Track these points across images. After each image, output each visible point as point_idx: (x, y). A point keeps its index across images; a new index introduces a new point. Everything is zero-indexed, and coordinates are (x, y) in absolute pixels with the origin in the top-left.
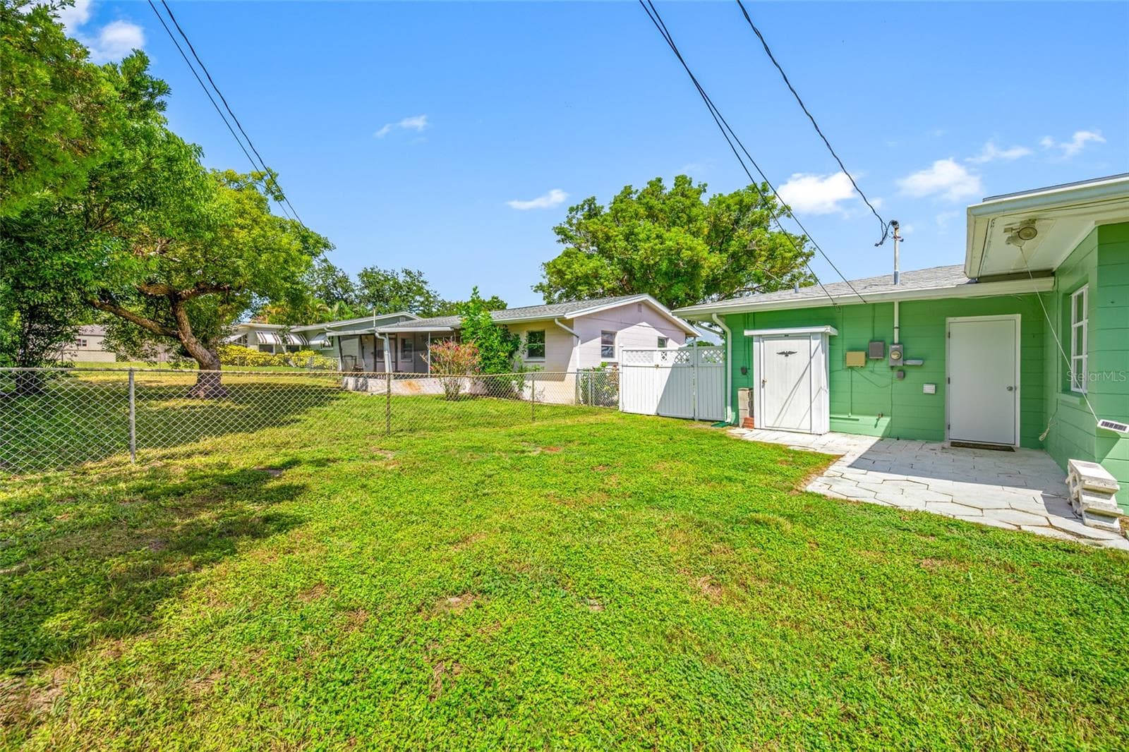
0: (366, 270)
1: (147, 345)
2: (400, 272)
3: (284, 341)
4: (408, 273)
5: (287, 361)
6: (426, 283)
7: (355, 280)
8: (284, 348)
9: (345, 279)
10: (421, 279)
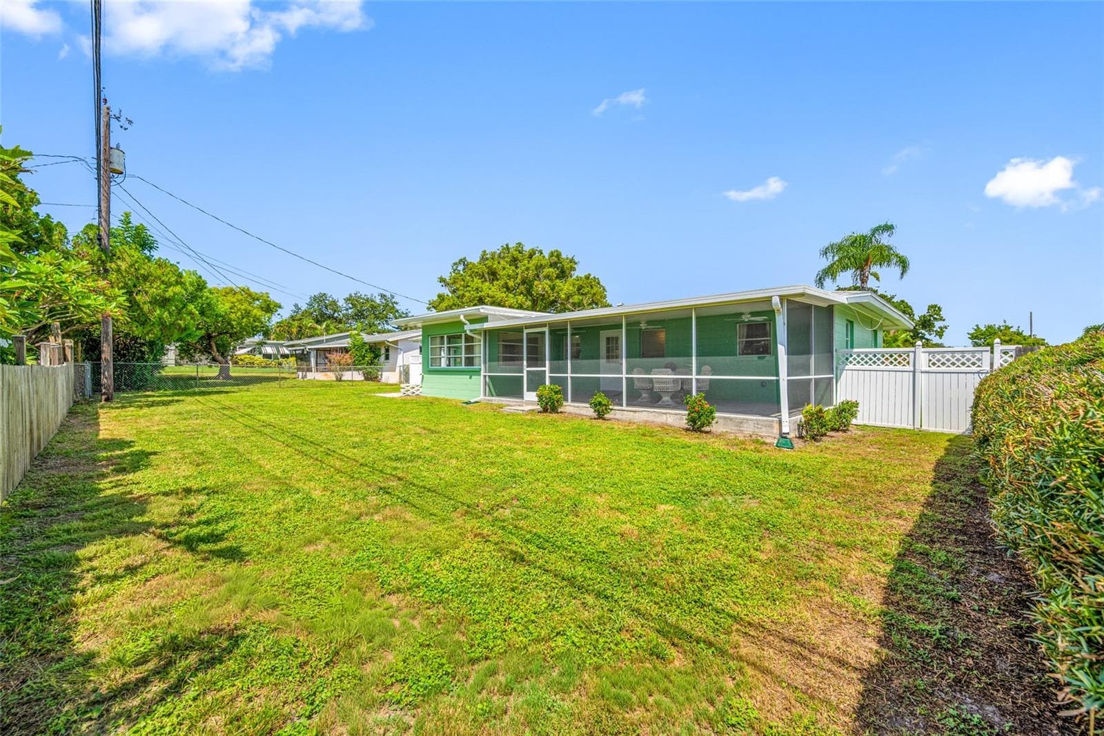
0: (351, 296)
1: (197, 356)
2: (377, 295)
3: (278, 351)
4: (383, 296)
5: (280, 364)
6: (396, 303)
7: (341, 303)
8: (279, 356)
9: (334, 303)
10: (394, 300)
